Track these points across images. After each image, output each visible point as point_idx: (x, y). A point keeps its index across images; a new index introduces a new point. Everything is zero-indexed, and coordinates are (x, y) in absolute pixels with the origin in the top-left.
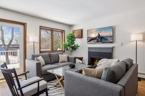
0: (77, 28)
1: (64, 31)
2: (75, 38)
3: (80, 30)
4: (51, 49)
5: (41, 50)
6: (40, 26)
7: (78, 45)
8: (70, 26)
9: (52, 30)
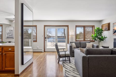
0: (105, 22)
1: (94, 26)
2: (103, 31)
3: (107, 24)
4: (84, 39)
5: (77, 40)
6: (76, 26)
7: (105, 37)
8: (100, 21)
9: (84, 27)
